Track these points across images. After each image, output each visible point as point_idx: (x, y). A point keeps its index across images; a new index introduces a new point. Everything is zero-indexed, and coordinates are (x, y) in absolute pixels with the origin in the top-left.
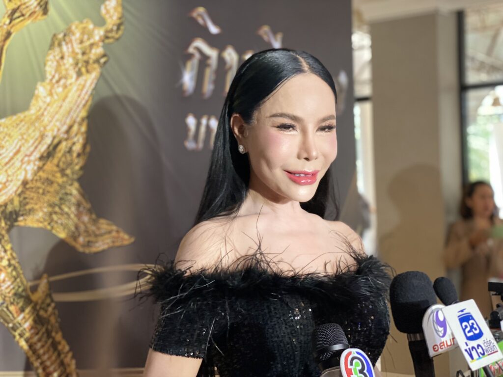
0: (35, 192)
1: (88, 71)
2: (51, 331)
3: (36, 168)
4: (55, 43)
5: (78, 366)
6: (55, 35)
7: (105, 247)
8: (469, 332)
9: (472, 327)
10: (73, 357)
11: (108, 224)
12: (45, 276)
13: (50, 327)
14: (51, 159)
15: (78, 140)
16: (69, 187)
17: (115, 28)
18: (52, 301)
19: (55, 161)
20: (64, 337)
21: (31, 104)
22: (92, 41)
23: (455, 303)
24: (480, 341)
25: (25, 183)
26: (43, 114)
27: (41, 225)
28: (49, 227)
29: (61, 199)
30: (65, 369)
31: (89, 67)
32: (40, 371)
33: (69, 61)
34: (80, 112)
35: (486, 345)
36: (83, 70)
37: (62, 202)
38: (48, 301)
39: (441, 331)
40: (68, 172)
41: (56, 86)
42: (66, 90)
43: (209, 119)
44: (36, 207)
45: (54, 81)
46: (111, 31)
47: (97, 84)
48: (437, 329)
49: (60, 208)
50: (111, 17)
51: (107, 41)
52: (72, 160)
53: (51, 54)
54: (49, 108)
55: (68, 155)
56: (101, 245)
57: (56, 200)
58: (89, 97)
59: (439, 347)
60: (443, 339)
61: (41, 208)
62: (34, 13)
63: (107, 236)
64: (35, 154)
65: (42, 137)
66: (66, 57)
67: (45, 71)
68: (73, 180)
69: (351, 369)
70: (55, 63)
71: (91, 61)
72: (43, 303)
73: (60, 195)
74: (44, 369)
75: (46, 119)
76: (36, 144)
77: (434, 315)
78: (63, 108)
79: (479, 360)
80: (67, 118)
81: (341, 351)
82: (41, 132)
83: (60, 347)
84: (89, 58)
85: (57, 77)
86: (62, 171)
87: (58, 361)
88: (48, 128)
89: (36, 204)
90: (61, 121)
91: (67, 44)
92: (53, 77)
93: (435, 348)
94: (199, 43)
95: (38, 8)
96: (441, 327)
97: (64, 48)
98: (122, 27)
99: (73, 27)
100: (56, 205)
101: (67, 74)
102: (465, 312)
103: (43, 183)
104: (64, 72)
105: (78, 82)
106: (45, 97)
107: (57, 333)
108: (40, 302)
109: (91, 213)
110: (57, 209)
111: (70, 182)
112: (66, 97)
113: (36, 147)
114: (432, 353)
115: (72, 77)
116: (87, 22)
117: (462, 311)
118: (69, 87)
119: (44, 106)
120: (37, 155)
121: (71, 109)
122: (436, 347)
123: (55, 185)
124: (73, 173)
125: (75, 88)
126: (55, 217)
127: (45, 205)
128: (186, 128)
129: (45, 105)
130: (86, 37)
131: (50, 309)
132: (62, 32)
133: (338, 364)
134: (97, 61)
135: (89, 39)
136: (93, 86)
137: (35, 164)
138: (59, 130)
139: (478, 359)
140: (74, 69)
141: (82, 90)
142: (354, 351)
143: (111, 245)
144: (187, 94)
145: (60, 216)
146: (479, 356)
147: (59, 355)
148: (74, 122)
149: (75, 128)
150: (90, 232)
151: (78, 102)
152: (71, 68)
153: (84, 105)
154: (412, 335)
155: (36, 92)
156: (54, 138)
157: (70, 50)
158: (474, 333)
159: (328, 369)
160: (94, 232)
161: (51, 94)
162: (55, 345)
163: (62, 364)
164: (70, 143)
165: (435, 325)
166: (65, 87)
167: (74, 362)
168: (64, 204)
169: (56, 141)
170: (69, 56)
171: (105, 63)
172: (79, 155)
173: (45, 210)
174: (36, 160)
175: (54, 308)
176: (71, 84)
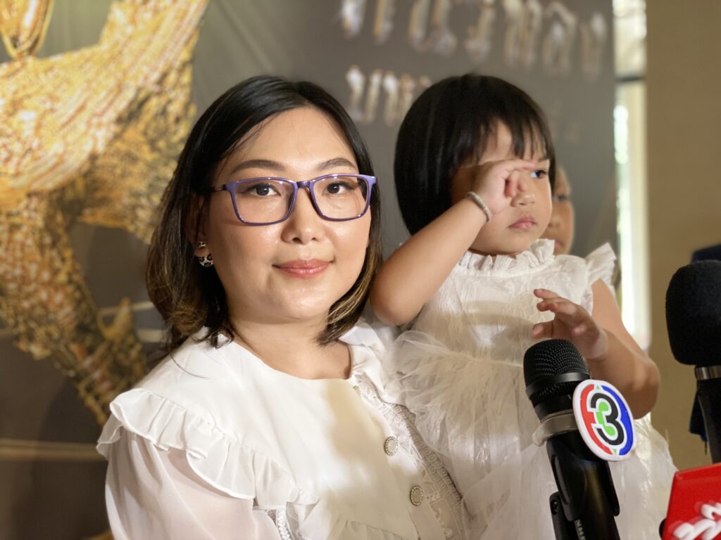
3: (110, 135)
12: (126, 301)
14: (133, 122)
18: (137, 340)
19: (141, 126)
21: (103, 35)
25: (93, 157)
26: (120, 53)
27: (118, 225)
28: (132, 228)
29: (151, 186)
34: (180, 52)
37: (153, 190)
38: (130, 340)
40: (161, 144)
41: (141, 9)
42: (158, 17)
43: (383, 76)
44: (111, 195)
45: (138, 1)
47: (206, 11)
49: (149, 199)
52: (167, 126)
54: (131, 43)
55: (162, 122)
57: (142, 187)
58: (194, 30)
61: (118, 197)
64: (108, 113)
65: (120, 88)
68: (169, 158)
69: (592, 414)
72: (123, 341)
73: (149, 180)
75: (127, 61)
76: (111, 97)
78: (153, 45)
80: (159, 60)
81: (577, 383)
82: (118, 79)
86: (152, 144)
88: (131, 74)
90: (150, 65)
100: (143, 195)
103: (122, 160)
105: (176, 6)
106: (124, 26)
108: (118, 340)
110: (144, 201)
111: (164, 161)
112: (158, 27)
113: (111, 104)
118: (163, 13)
120: (112, 115)
121: (164, 49)
123: (141, 164)
124: (169, 147)
125: (171, 15)
126: (140, 213)
127: (126, 193)
128: (347, 88)
129: (125, 39)
131: (134, 353)
136: (200, 13)
137: (108, 130)
138: (146, 78)
141: (182, 18)
142: (599, 385)
144: (350, 34)
145: (148, 212)
148: (171, 68)
149: (172, 77)
151: (177, 36)
153: (187, 42)
155: (110, 17)
156: (139, 90)
159: (551, 415)
161: (133, 22)
164: (163, 100)
166: (156, 11)
168: (155, 194)
169: (142, 95)
172: (178, 120)
173: (125, 202)
174: (110, 123)
175: (141, 352)
176: (165, 8)
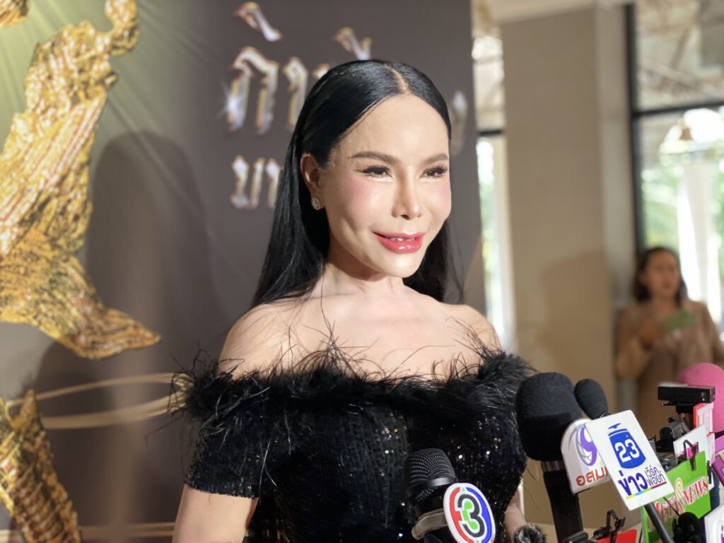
0: (13, 272)
1: (87, 97)
2: (41, 472)
3: (14, 237)
4: (38, 56)
5: (81, 522)
6: (38, 45)
7: (118, 349)
8: (624, 456)
9: (629, 449)
10: (73, 509)
11: (121, 317)
12: (31, 392)
13: (38, 466)
14: (35, 223)
15: (75, 197)
16: (62, 264)
17: (126, 34)
18: (42, 428)
19: (43, 227)
20: (60, 480)
21: (6, 145)
22: (93, 53)
23: (604, 416)
24: (640, 469)
26: (23, 160)
27: (23, 319)
28: (35, 323)
29: (51, 281)
30: (63, 526)
31: (89, 91)
32: (26, 529)
33: (60, 82)
34: (77, 155)
35: (649, 474)
36: (81, 94)
37: (54, 285)
38: (36, 428)
39: (588, 457)
40: (62, 242)
41: (41, 118)
42: (57, 124)
43: (266, 164)
44: (16, 293)
45: (38, 111)
46: (121, 37)
47: (101, 115)
48: (582, 452)
49: (51, 295)
50: (120, 18)
51: (115, 53)
52: (66, 224)
53: (33, 72)
54: (31, 150)
55: (61, 218)
56: (111, 348)
57: (44, 283)
58: (90, 133)
59: (586, 479)
60: (591, 468)
61: (22, 294)
62: (7, 13)
63: (120, 334)
64: (12, 216)
65: (23, 192)
66: (55, 77)
67: (25, 97)
68: (69, 254)
69: (459, 512)
70: (39, 86)
71: (92, 82)
72: (28, 431)
73: (51, 276)
74: (32, 526)
75: (28, 166)
76: (13, 203)
77: (577, 434)
78: (52, 150)
79: (640, 495)
80: (58, 164)
81: (444, 488)
82: (20, 185)
83: (54, 495)
84: (90, 77)
85: (42, 106)
86: (53, 242)
87: (52, 515)
88: (31, 179)
89: (16, 289)
90: (49, 170)
91: (56, 57)
92: (38, 105)
93: (580, 481)
94: (250, 55)
95: (13, 6)
96: (589, 451)
97: (53, 63)
98: (137, 33)
99: (65, 34)
100: (45, 290)
101: (59, 101)
102: (619, 428)
103: (25, 259)
104: (52, 99)
105: (74, 113)
106: (25, 135)
107: (49, 474)
108: (23, 430)
109: (96, 302)
110: (46, 296)
111: (64, 257)
112: (56, 134)
113: (14, 208)
114: (575, 488)
115: (64, 106)
116: (85, 26)
117: (615, 427)
118: (61, 120)
119: (24, 148)
120: (15, 218)
121: (64, 152)
122: (581, 479)
123: (43, 263)
124: (68, 244)
125: (69, 121)
126: (43, 307)
127: (29, 290)
128: (233, 177)
129: (27, 146)
130: (84, 47)
131: (39, 440)
132: (50, 40)
133: (441, 505)
134: (101, 82)
135: (88, 50)
136: (96, 117)
137: (12, 232)
138: (46, 182)
139: (637, 494)
140: (68, 93)
141: (79, 124)
142: (464, 487)
143: (126, 346)
144: (234, 128)
145: (50, 306)
146: (639, 490)
147: (53, 506)
148: (69, 170)
149: (71, 178)
150: (96, 329)
151: (75, 141)
152: (63, 92)
153: (83, 146)
154: (547, 463)
155: (13, 128)
156: (40, 193)
157: (61, 66)
158: (631, 457)
159: (426, 514)
160: (100, 328)
161: (34, 130)
162: (46, 492)
163: (58, 518)
164: (63, 200)
165: (580, 447)
166: (55, 119)
167: (75, 515)
168: (56, 288)
169: (43, 198)
170: (59, 75)
171: (113, 84)
172: (76, 218)
173: (29, 298)
174: (14, 226)
175: (45, 439)
176: (63, 116)
